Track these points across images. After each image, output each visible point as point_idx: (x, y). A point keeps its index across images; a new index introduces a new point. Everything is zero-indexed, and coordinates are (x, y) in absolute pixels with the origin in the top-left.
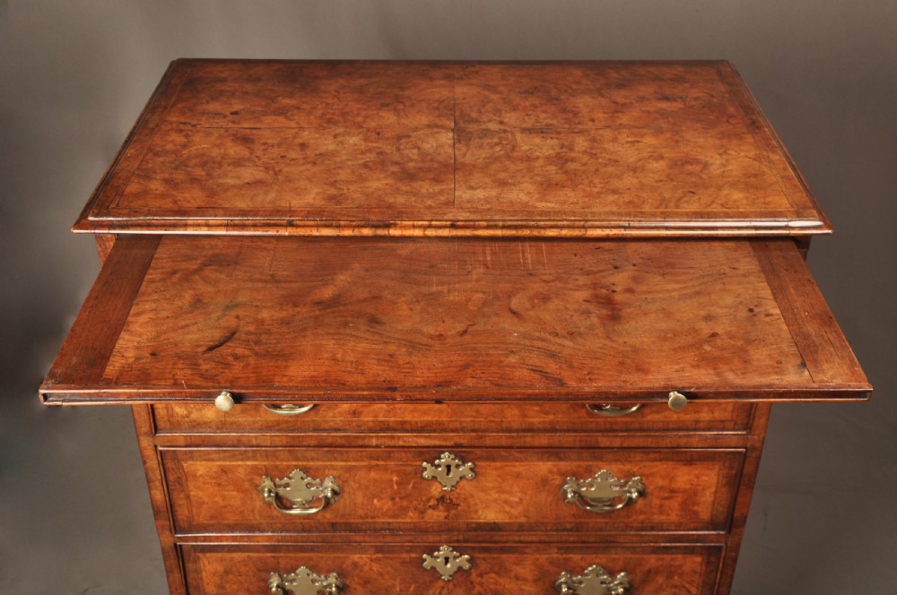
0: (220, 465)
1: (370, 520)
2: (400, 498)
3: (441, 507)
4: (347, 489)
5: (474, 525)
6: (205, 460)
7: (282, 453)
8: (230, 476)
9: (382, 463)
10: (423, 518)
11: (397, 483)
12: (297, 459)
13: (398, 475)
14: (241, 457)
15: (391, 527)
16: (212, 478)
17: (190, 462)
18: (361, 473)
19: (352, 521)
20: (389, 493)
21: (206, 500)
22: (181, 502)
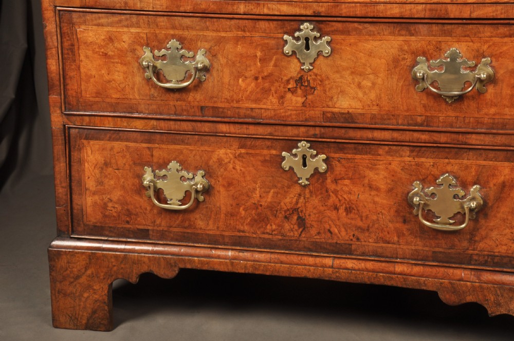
0: (108, 31)
1: (235, 105)
2: (262, 78)
3: (299, 91)
4: (215, 65)
5: (329, 115)
6: (95, 25)
7: (162, 19)
8: (116, 45)
9: (248, 34)
10: (283, 103)
11: (260, 60)
12: (174, 28)
13: (262, 51)
14: (125, 23)
15: (254, 114)
16: (100, 47)
17: (83, 27)
18: (229, 46)
19: (220, 105)
20: (253, 72)
21: (94, 73)
22: (72, 74)
